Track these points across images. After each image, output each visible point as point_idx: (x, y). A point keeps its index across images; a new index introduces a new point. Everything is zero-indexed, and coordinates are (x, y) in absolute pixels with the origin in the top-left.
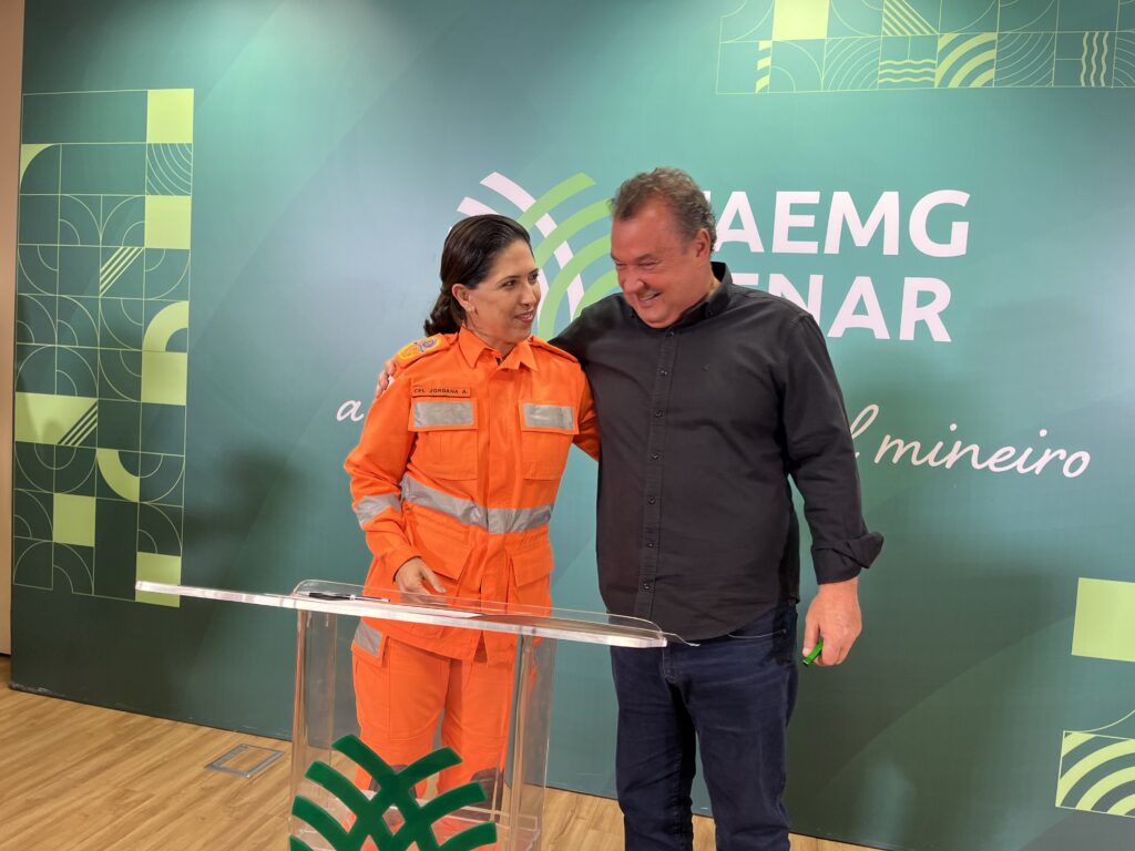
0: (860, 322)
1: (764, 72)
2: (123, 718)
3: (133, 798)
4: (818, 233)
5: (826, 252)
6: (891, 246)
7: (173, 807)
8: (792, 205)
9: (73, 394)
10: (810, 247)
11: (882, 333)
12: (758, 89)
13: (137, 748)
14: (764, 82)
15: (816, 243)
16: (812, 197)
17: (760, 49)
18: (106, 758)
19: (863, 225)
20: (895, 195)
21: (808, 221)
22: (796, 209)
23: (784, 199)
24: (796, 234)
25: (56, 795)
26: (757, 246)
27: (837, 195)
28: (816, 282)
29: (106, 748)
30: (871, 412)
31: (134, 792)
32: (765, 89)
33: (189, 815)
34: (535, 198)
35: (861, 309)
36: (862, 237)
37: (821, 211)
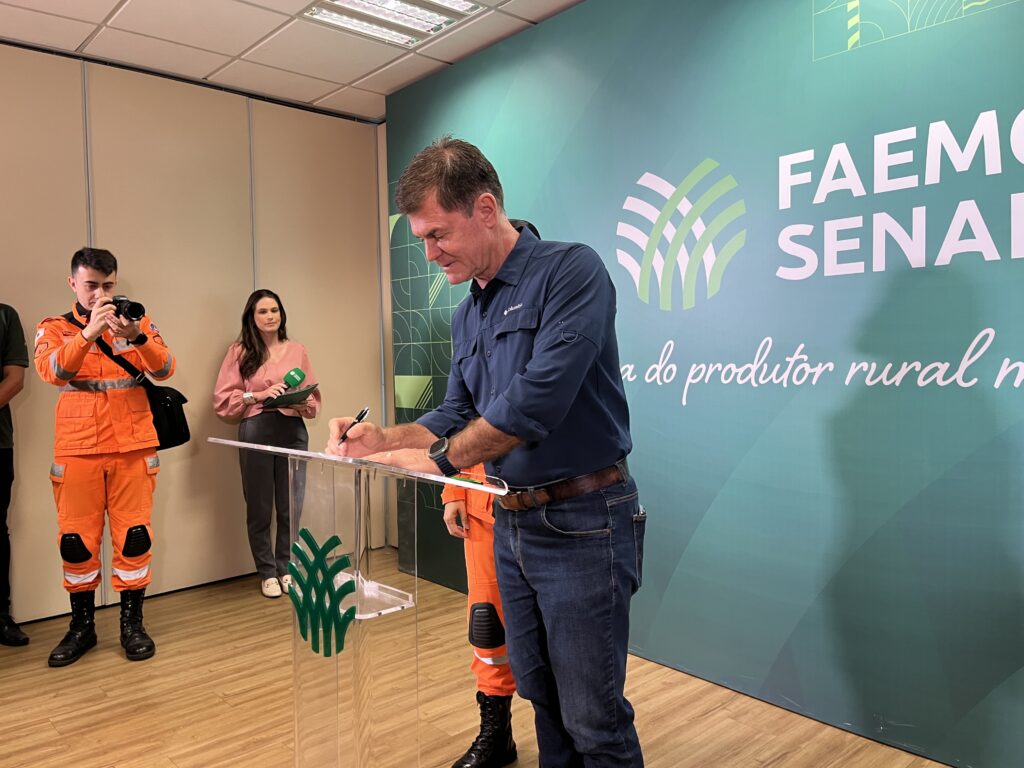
0: (968, 246)
1: (854, 29)
2: (452, 593)
3: (428, 638)
4: (918, 167)
5: (927, 183)
6: (993, 166)
7: (445, 647)
8: (890, 145)
9: (420, 374)
10: (912, 181)
11: (991, 254)
12: (850, 46)
13: (448, 611)
14: (856, 37)
15: (916, 178)
16: (910, 133)
17: (849, 9)
18: (428, 613)
19: (962, 149)
20: (992, 114)
21: (907, 157)
22: (894, 148)
23: (882, 141)
24: (895, 172)
25: (386, 631)
26: (859, 190)
27: (933, 126)
28: (919, 214)
29: (429, 609)
30: (987, 335)
31: (430, 635)
32: (857, 43)
33: (454, 652)
34: (675, 185)
35: (967, 233)
36: (962, 162)
37: (919, 146)
